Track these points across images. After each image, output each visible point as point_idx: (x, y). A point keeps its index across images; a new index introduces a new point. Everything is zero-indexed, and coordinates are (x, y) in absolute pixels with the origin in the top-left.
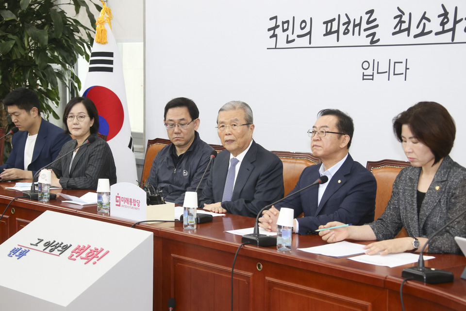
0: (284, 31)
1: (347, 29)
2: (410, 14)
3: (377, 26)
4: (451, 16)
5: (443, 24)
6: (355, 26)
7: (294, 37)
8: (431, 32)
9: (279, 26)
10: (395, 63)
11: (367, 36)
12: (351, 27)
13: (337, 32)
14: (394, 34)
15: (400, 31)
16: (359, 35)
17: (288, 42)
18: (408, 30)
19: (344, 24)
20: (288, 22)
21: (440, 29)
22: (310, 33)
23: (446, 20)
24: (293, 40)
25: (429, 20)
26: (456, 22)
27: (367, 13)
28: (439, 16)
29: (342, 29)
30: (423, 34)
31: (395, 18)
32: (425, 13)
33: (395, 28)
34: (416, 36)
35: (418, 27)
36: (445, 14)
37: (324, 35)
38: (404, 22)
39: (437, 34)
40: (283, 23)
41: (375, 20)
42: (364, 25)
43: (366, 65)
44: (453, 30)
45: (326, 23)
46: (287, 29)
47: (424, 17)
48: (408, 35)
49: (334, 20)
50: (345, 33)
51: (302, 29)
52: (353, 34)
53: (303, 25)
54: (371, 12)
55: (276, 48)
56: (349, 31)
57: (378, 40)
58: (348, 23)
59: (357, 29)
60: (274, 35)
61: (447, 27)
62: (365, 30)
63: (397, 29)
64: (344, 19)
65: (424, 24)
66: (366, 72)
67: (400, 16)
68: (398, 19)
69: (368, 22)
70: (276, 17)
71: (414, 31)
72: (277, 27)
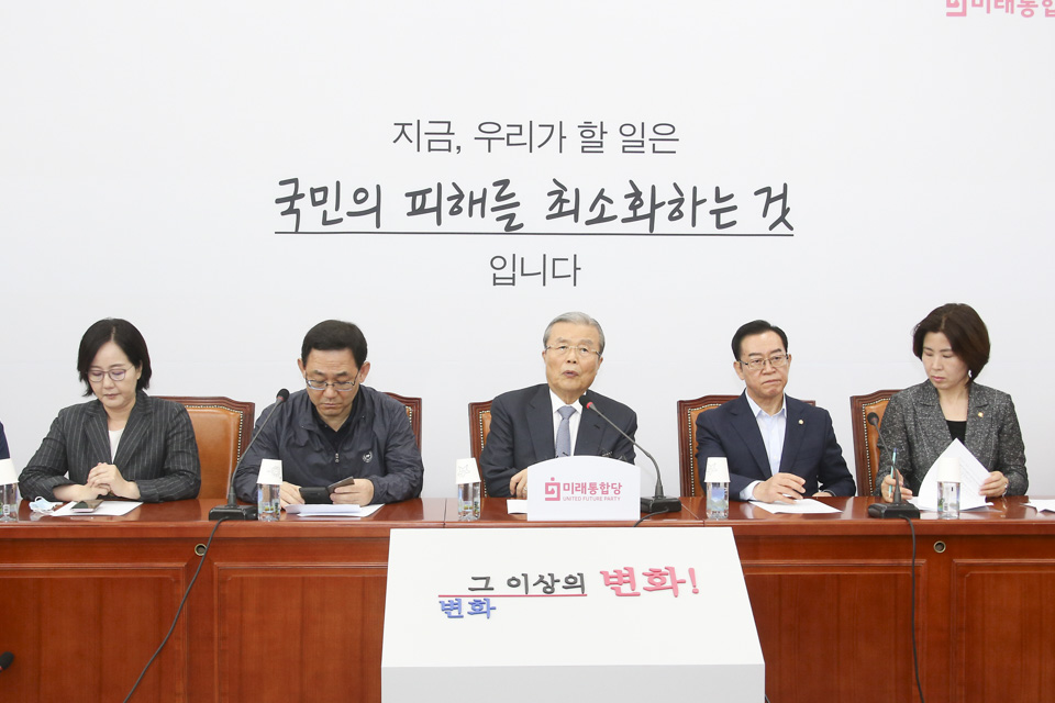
0: (315, 203)
1: (456, 205)
2: (577, 191)
3: (517, 204)
4: (646, 198)
5: (633, 207)
6: (472, 202)
7: (342, 213)
8: (615, 217)
9: (302, 196)
10: (554, 260)
11: (498, 219)
12: (465, 204)
13: (438, 209)
14: (549, 217)
15: (561, 214)
16: (483, 216)
17: (325, 222)
18: (575, 212)
19: (450, 199)
20: (325, 190)
21: (630, 214)
22: (377, 209)
23: (638, 203)
24: (340, 220)
25: (611, 202)
26: (654, 206)
27: (495, 184)
28: (627, 196)
29: (447, 206)
30: (600, 219)
31: (550, 194)
32: (603, 190)
33: (551, 209)
34: (588, 223)
35: (592, 209)
36: (637, 194)
37: (409, 214)
38: (568, 201)
39: (624, 221)
40: (313, 191)
41: (513, 195)
42: (491, 202)
43: (498, 263)
44: (651, 216)
45: (413, 195)
46: (324, 201)
47: (601, 196)
48: (576, 220)
49: (429, 190)
50: (452, 213)
51: (358, 202)
52: (471, 215)
53: (361, 196)
54: (505, 183)
55: (297, 232)
56: (460, 210)
57: (521, 226)
58: (460, 196)
59: (477, 208)
60: (291, 211)
61: (640, 212)
62: (494, 209)
63: (556, 210)
64: (448, 191)
65: (603, 206)
66: (499, 274)
67: (561, 193)
68: (556, 196)
69: (499, 198)
70: (295, 181)
71: (585, 214)
72: (297, 196)
